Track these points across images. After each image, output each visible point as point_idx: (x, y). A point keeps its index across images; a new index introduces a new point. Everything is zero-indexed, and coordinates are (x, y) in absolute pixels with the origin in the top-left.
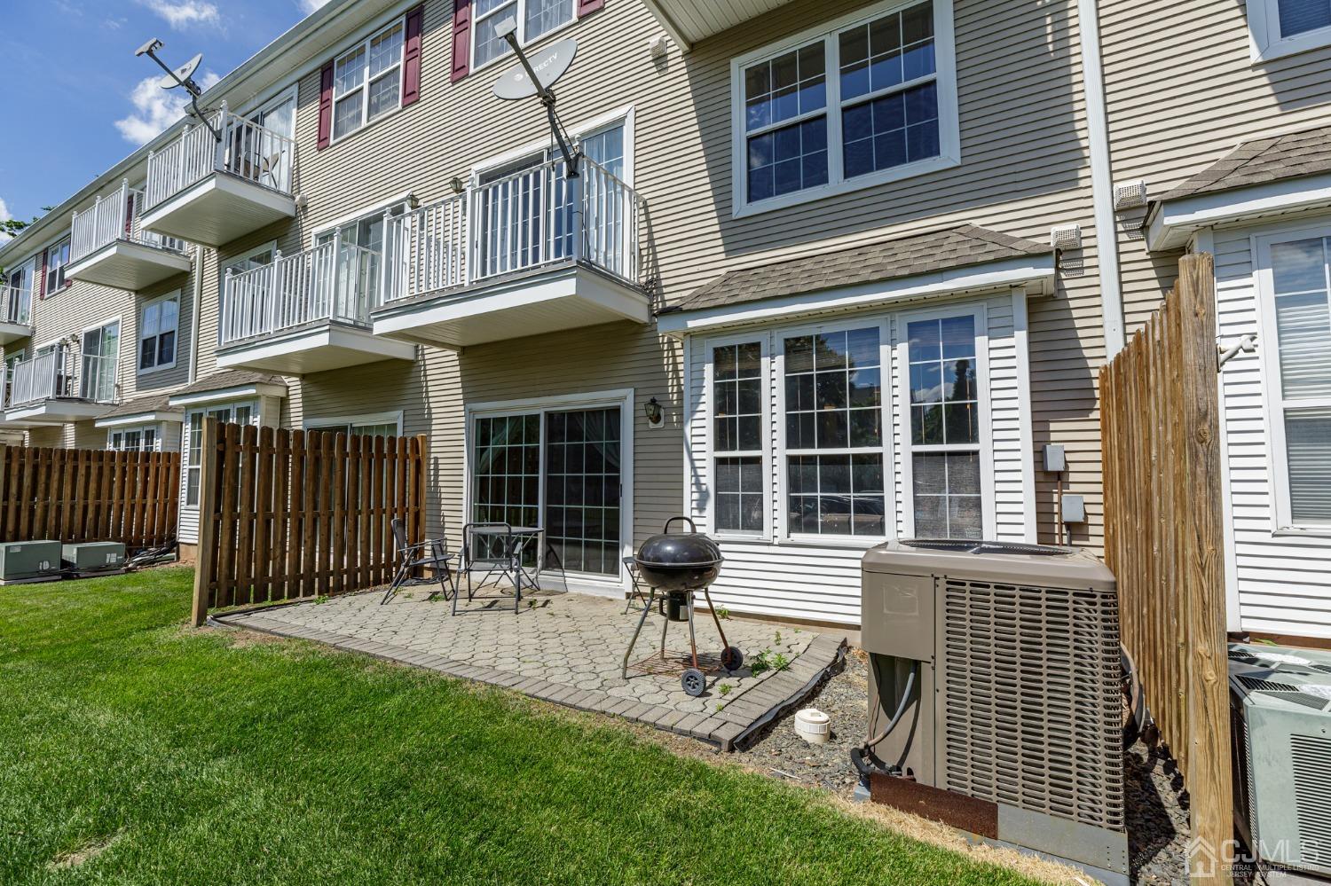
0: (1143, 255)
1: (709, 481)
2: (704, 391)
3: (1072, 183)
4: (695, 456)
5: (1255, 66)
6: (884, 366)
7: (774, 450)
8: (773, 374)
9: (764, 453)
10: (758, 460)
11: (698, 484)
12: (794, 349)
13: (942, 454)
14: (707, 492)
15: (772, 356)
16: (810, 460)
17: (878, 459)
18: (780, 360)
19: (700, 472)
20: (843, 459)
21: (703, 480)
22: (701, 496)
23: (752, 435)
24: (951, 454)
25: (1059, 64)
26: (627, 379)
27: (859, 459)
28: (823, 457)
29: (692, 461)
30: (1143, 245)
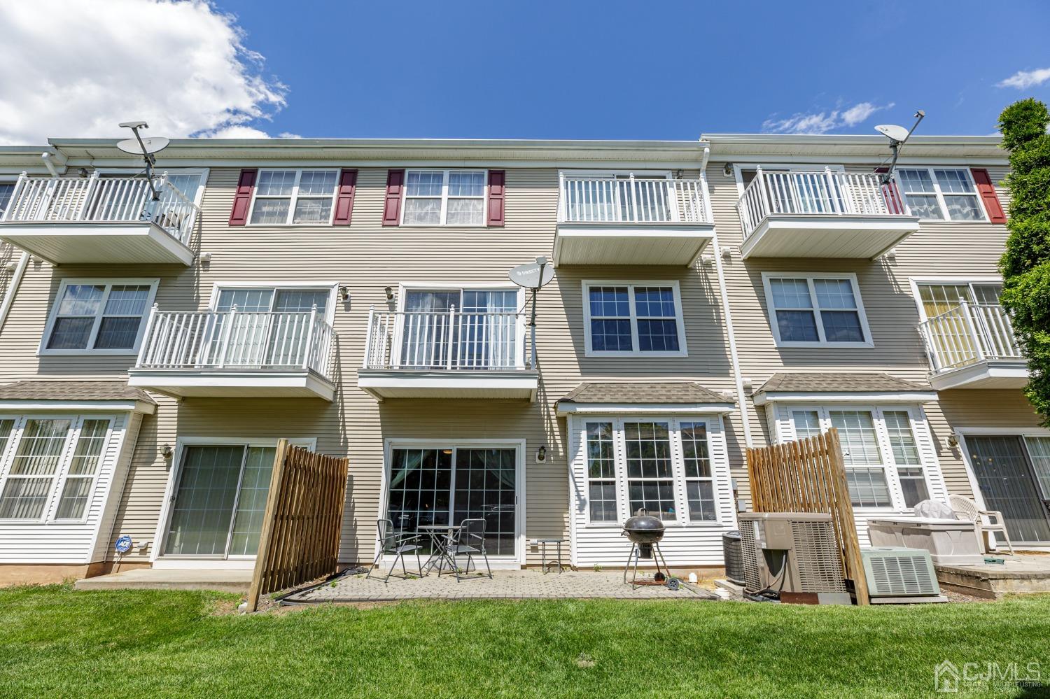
0: (752, 406)
1: (586, 494)
2: (581, 445)
3: (727, 375)
4: (577, 480)
5: (775, 348)
6: (671, 440)
7: (622, 478)
8: (619, 440)
9: (617, 479)
10: (613, 483)
11: (579, 496)
12: (629, 427)
13: (696, 482)
14: (584, 500)
15: (619, 430)
16: (639, 483)
17: (671, 483)
18: (623, 433)
19: (580, 489)
20: (654, 483)
21: (581, 493)
22: (581, 503)
23: (609, 469)
24: (700, 481)
25: (718, 328)
26: (520, 433)
27: (662, 483)
28: (645, 482)
29: (575, 482)
30: (752, 402)
